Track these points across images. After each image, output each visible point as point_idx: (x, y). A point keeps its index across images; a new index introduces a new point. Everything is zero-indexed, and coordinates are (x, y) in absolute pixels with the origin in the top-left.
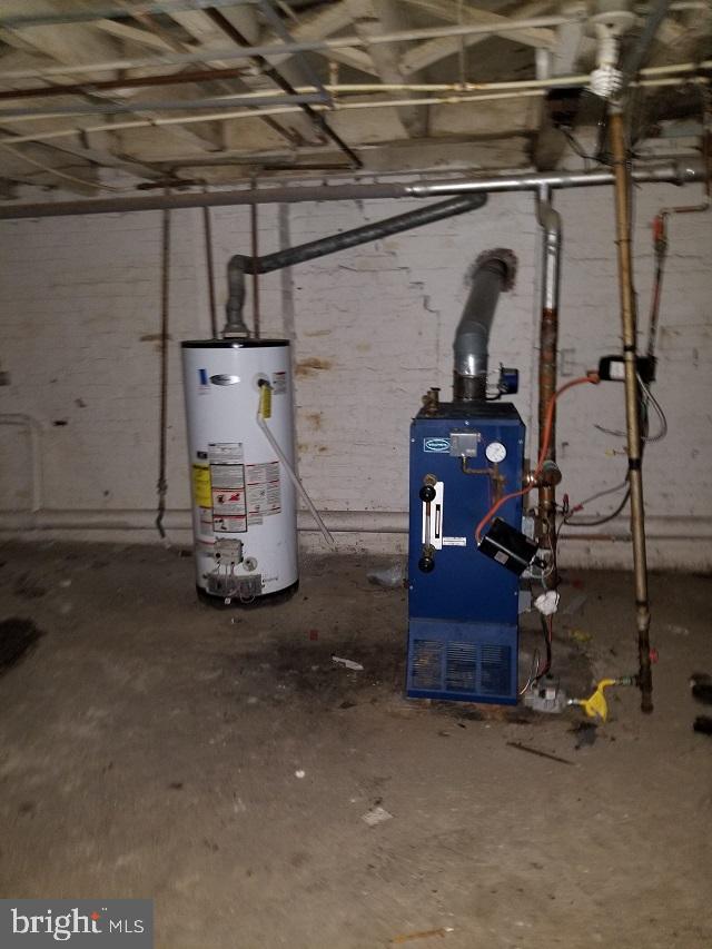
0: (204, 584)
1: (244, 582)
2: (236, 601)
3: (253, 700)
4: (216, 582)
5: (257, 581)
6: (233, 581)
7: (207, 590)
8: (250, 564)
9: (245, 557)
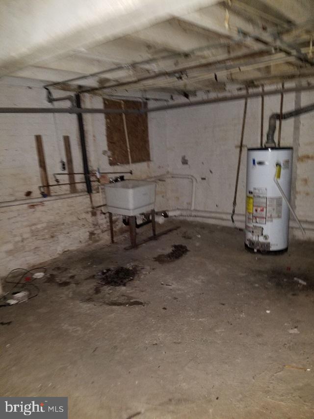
0: (247, 243)
1: (263, 244)
2: (259, 251)
3: (257, 285)
4: (252, 243)
5: (268, 245)
6: (258, 243)
7: (248, 245)
8: (266, 237)
9: (264, 234)
